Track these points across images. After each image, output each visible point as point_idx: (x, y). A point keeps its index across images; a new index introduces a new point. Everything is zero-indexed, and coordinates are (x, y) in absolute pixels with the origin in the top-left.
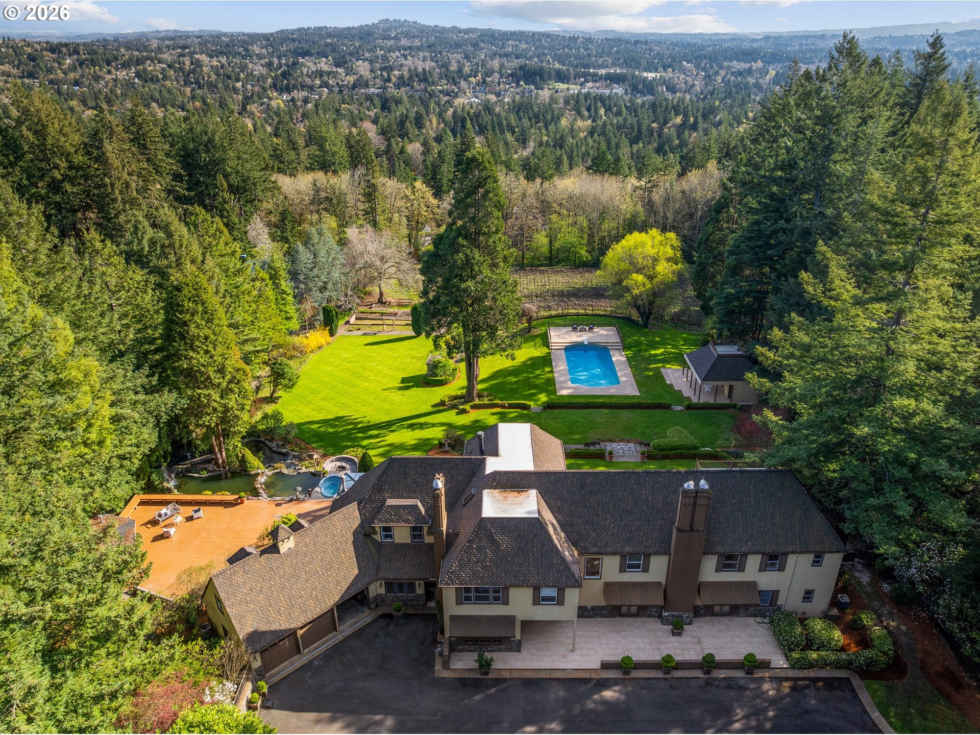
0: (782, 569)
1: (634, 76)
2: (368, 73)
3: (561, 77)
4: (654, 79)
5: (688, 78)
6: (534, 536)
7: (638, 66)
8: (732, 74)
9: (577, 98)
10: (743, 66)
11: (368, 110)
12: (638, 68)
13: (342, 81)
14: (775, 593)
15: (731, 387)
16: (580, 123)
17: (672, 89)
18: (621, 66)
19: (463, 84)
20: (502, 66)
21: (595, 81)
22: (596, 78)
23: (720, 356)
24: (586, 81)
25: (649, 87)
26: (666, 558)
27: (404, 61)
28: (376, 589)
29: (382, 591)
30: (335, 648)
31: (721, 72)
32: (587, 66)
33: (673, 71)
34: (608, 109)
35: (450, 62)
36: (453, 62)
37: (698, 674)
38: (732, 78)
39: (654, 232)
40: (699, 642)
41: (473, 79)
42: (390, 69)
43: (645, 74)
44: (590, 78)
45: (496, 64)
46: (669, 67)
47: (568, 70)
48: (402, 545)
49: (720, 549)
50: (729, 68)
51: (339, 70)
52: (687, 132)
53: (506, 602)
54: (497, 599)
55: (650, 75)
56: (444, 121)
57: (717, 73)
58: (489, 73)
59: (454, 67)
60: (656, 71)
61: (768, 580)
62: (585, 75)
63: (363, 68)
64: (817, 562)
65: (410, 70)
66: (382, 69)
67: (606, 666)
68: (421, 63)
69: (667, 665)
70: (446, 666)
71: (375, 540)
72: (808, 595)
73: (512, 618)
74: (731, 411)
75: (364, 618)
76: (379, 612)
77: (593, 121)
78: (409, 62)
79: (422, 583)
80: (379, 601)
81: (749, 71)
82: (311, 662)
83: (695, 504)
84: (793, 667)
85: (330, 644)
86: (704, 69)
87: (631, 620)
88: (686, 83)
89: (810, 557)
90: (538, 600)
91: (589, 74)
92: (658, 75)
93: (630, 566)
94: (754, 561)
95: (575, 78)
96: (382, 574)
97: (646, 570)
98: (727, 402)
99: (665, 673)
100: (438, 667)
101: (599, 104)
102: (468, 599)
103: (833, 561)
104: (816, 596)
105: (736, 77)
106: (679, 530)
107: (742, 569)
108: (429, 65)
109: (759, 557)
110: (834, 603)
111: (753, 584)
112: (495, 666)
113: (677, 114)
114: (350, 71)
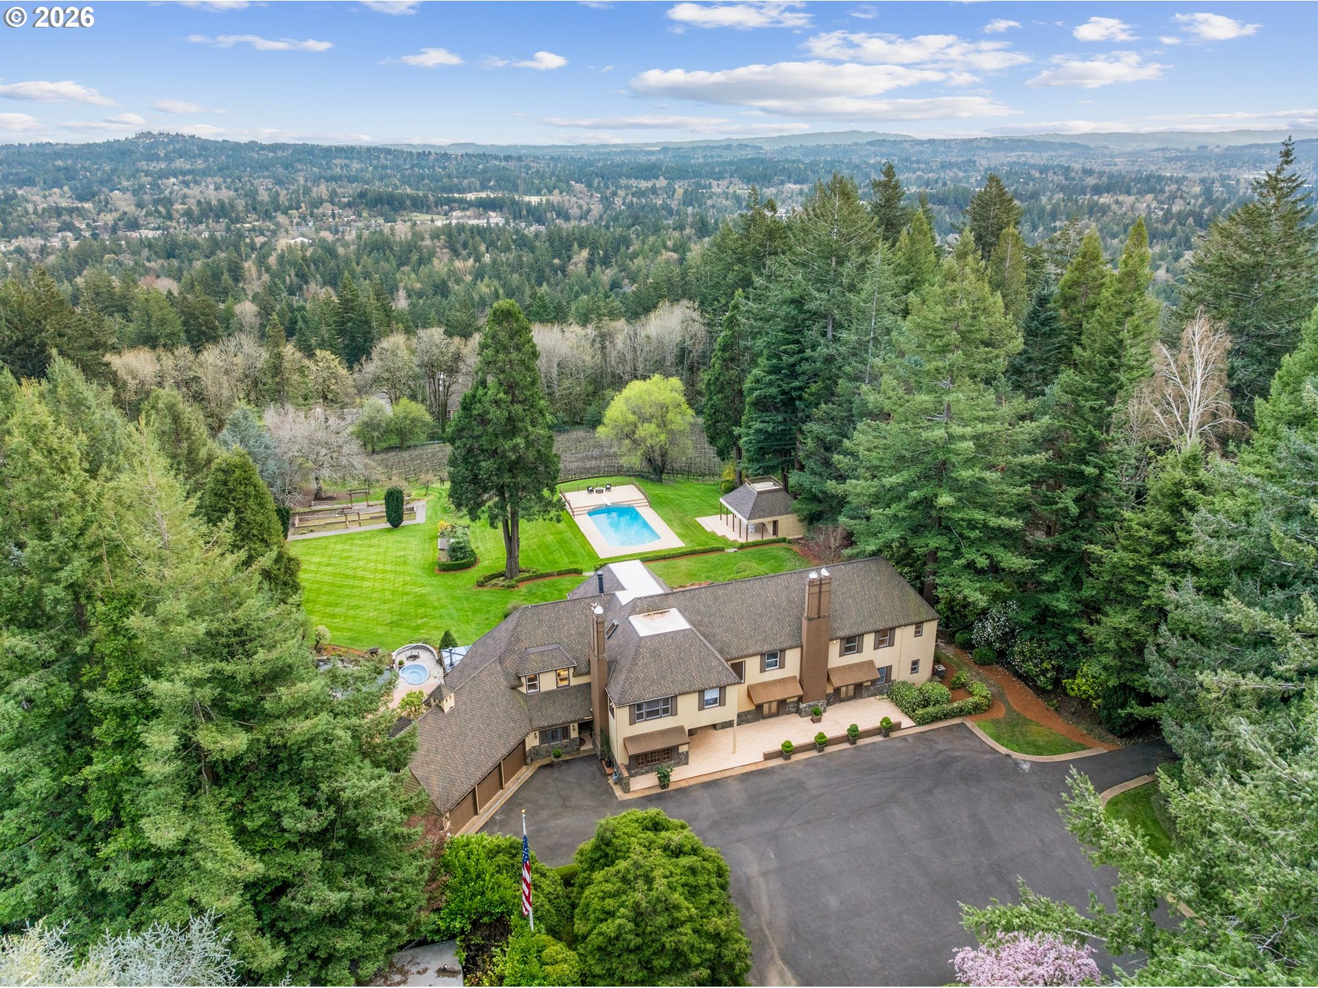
0: (891, 644)
1: (513, 202)
2: (133, 208)
3: (419, 205)
4: (540, 204)
5: (581, 202)
6: (691, 645)
7: (515, 188)
8: (633, 195)
9: (448, 231)
10: (644, 185)
11: (149, 260)
12: (517, 191)
13: (95, 221)
14: (889, 669)
15: (775, 523)
16: (458, 264)
17: (564, 214)
18: (492, 189)
19: (281, 219)
20: (333, 194)
21: (464, 209)
22: (465, 205)
23: (759, 493)
24: (452, 209)
25: (536, 215)
26: (798, 651)
27: (186, 190)
28: (532, 742)
29: (536, 743)
30: (509, 802)
31: (619, 192)
32: (450, 190)
33: (561, 193)
34: (491, 245)
35: (257, 191)
36: (261, 190)
37: (846, 746)
38: (635, 200)
39: (657, 377)
40: (838, 723)
41: (294, 212)
42: (168, 202)
43: (527, 199)
44: (456, 205)
45: (322, 190)
46: (555, 187)
47: (426, 196)
48: (549, 694)
49: (842, 634)
50: (627, 187)
51: (86, 205)
52: (598, 268)
53: (674, 714)
54: (666, 711)
55: (534, 200)
56: (267, 270)
57: (614, 194)
58: (319, 202)
59: (264, 196)
60: (538, 193)
61: (883, 657)
62: (449, 201)
63: (123, 202)
64: (918, 633)
65: (199, 202)
66: (156, 202)
67: (768, 757)
68: (211, 191)
69: (821, 743)
70: (626, 789)
71: (521, 693)
72: (915, 666)
73: (681, 728)
74: (783, 545)
75: (525, 773)
76: (537, 764)
77: (475, 261)
78: (194, 192)
79: (576, 725)
80: (536, 752)
81: (654, 190)
82: (492, 818)
83: (820, 592)
84: (919, 724)
85: (503, 801)
86: (598, 190)
87: (773, 720)
88: (580, 207)
89: (912, 629)
90: (702, 705)
91: (455, 200)
92: (544, 199)
93: (769, 665)
94: (869, 640)
95: (436, 206)
96: (536, 724)
97: (782, 666)
98: (774, 537)
99: (820, 751)
100: (618, 792)
101: (478, 238)
102: (640, 716)
103: (930, 629)
104: (921, 666)
105: (638, 198)
106: (810, 619)
107: (860, 651)
108: (226, 194)
109: (873, 635)
110: (935, 673)
111: (870, 663)
112: (673, 779)
113: (581, 246)
114: (105, 206)
